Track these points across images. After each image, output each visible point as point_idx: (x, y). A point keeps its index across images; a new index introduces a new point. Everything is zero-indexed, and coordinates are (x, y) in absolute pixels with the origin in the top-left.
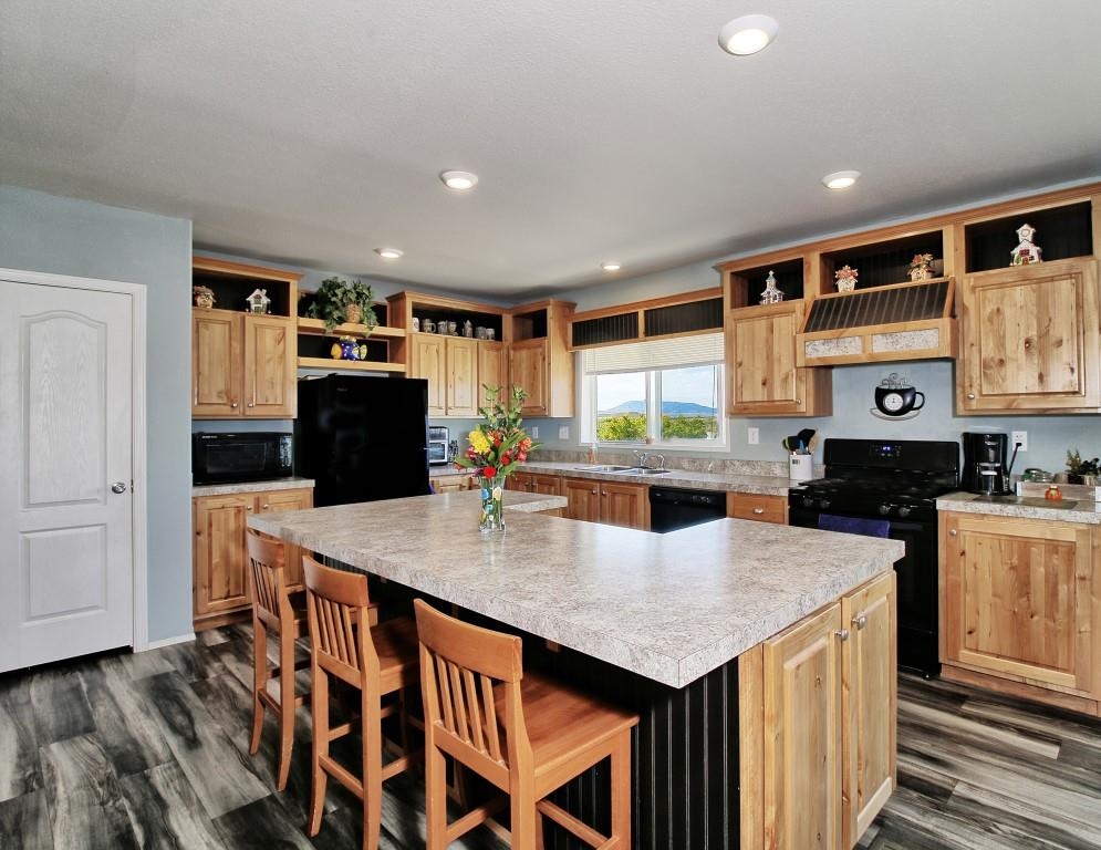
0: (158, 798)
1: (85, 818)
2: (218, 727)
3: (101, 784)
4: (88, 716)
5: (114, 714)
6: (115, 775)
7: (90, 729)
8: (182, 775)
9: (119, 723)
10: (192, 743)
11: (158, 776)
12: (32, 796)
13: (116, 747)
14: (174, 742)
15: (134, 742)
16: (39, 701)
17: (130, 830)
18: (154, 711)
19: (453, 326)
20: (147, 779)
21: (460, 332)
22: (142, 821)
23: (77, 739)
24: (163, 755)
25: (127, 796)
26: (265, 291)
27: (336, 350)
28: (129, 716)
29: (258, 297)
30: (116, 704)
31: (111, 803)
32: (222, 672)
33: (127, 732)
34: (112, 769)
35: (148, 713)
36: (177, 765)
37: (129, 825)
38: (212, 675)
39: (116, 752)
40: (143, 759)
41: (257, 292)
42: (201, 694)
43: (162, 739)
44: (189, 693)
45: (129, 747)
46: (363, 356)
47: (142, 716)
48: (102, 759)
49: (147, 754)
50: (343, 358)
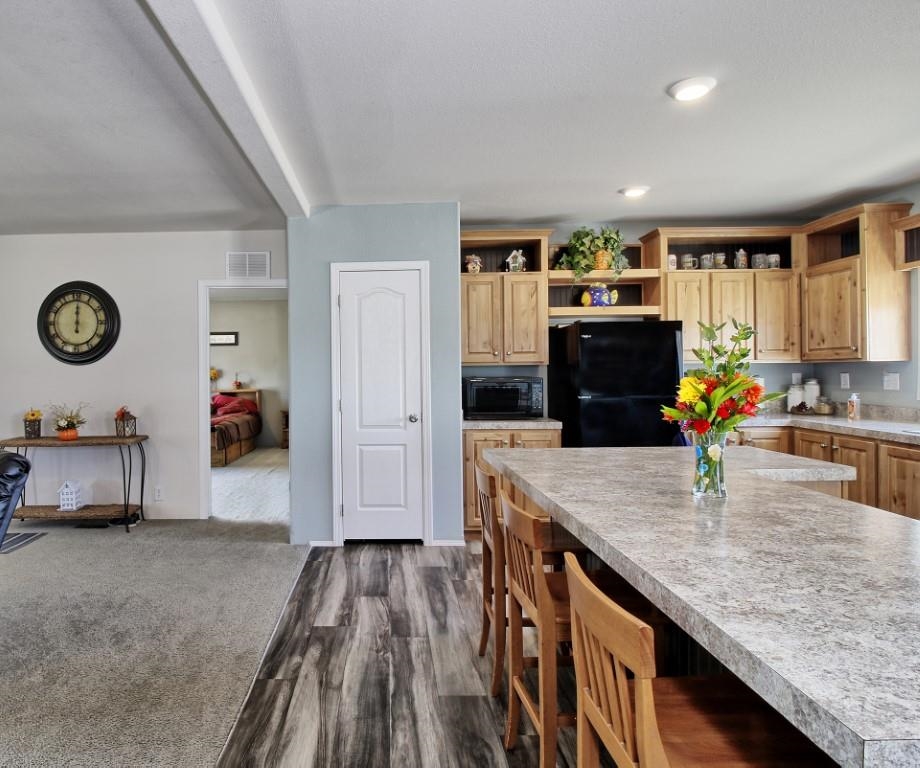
0: (410, 661)
1: (366, 657)
2: (463, 622)
3: (380, 637)
4: (386, 584)
5: (401, 588)
6: (390, 632)
7: (384, 594)
8: (429, 651)
9: (402, 596)
10: (443, 628)
11: (415, 645)
12: (343, 628)
13: (396, 613)
14: (431, 623)
15: (407, 613)
16: (364, 564)
17: (387, 680)
18: (425, 593)
19: (721, 257)
20: (407, 644)
21: (730, 263)
22: (396, 675)
23: (376, 598)
24: (422, 631)
25: (393, 653)
26: (521, 251)
27: (586, 298)
28: (409, 592)
29: (515, 257)
30: (404, 581)
31: (382, 653)
32: (476, 577)
33: (405, 603)
34: (389, 628)
35: (421, 594)
36: (428, 642)
37: (388, 675)
38: (469, 578)
39: (395, 616)
40: (409, 628)
41: (514, 253)
42: (458, 592)
43: (424, 617)
44: (450, 587)
45: (403, 615)
46: (614, 301)
47: (416, 595)
48: (385, 618)
49: (412, 625)
50: (593, 305)
